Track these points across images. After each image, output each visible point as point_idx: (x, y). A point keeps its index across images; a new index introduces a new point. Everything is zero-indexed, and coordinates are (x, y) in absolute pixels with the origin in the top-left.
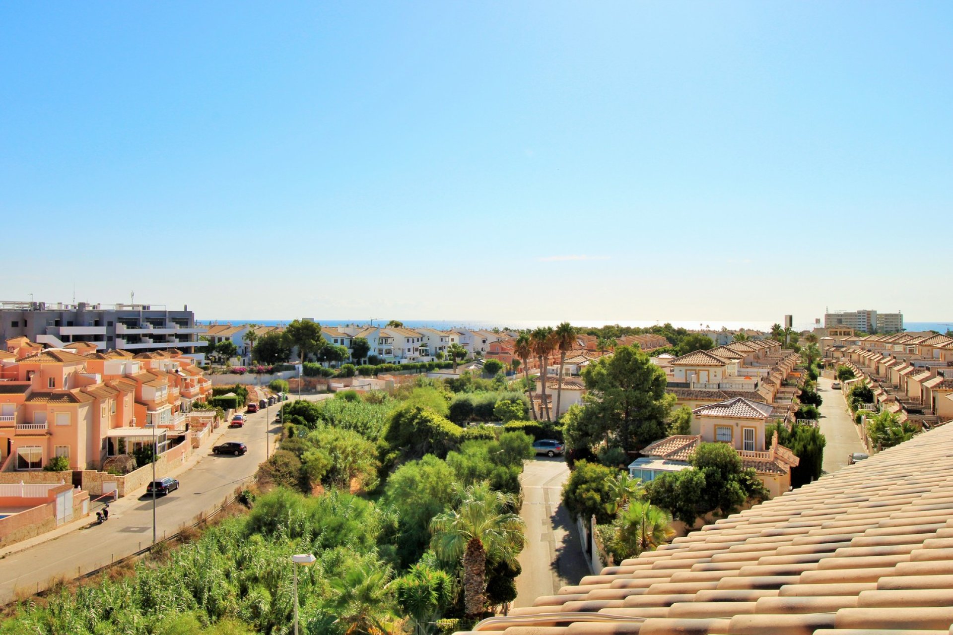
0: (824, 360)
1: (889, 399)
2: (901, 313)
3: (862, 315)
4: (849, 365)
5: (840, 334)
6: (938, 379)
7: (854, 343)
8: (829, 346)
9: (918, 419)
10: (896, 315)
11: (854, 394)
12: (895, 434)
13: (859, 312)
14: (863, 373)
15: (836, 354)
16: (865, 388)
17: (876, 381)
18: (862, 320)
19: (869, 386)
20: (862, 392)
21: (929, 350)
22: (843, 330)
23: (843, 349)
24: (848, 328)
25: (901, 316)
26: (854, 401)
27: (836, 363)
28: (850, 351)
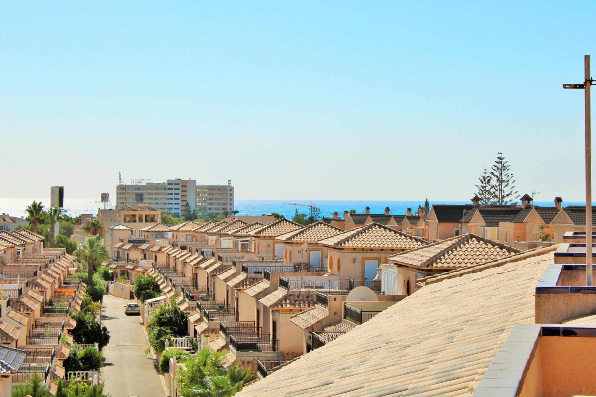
0: (113, 266)
1: (212, 327)
2: (232, 185)
3: (173, 187)
4: (153, 274)
5: (140, 220)
6: (281, 292)
7: (161, 235)
8: (121, 240)
9: (252, 359)
10: (224, 188)
11: (160, 322)
12: (218, 387)
13: (170, 183)
14: (174, 286)
15: (135, 255)
16: (176, 311)
17: (192, 298)
18: (174, 196)
19: (182, 308)
20: (171, 318)
21: (269, 246)
22: (144, 213)
23: (144, 246)
24: (153, 210)
25: (232, 189)
26: (159, 335)
27: (132, 270)
28: (156, 249)
